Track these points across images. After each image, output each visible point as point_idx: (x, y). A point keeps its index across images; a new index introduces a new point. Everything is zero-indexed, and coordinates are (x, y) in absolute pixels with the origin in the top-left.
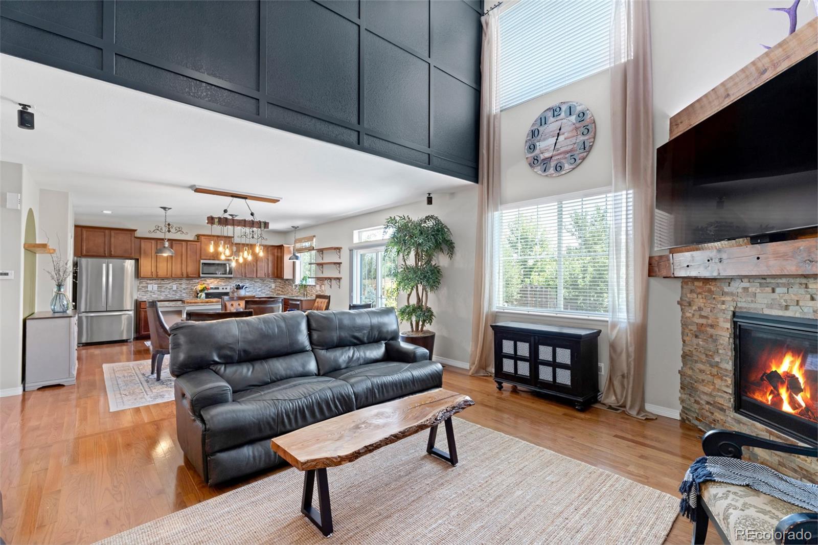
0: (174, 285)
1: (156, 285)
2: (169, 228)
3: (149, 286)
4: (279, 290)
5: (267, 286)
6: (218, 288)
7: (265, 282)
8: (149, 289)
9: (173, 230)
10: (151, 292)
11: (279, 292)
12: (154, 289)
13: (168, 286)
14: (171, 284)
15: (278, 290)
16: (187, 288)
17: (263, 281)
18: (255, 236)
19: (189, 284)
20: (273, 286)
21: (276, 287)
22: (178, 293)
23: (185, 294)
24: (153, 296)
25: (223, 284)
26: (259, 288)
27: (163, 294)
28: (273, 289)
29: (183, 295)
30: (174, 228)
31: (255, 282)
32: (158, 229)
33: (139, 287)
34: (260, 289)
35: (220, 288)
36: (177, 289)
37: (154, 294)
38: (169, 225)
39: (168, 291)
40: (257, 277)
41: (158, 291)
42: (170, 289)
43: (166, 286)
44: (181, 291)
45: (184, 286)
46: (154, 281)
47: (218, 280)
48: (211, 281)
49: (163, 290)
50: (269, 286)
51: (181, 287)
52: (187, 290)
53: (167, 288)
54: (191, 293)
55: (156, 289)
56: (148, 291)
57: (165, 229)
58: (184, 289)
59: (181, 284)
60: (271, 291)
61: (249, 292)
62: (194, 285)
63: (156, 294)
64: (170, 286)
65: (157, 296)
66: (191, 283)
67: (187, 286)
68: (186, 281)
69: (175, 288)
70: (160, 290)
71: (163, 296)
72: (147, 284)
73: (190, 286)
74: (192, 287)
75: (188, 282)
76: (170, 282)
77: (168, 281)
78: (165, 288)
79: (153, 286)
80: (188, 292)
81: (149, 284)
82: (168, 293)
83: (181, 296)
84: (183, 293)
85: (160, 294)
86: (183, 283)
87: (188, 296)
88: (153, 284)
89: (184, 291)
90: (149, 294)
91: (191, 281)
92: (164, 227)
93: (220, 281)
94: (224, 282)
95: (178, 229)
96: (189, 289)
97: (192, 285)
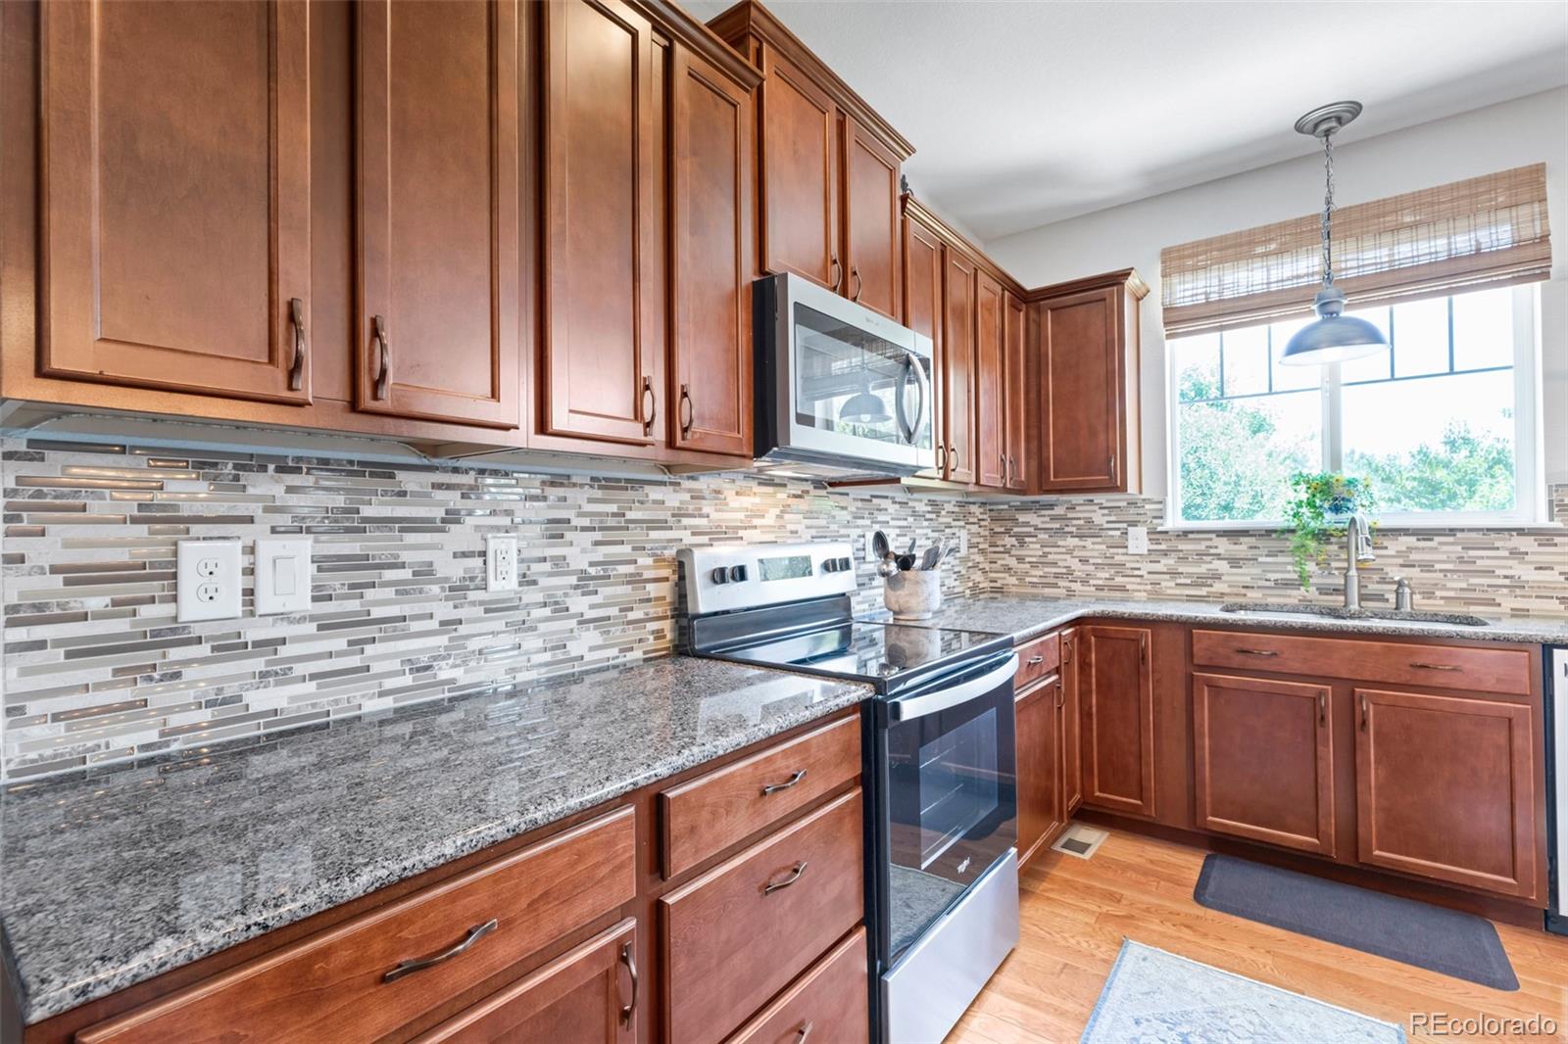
1: (301, 546)
3: (193, 554)
6: (805, 567)
8: (192, 608)
10: (229, 647)
11: (977, 576)
12: (265, 603)
13: (442, 554)
14: (461, 536)
15: (976, 566)
16: (604, 574)
23: (592, 636)
24: (260, 699)
25: (804, 530)
27: (384, 655)
28: (964, 560)
29: (575, 649)
31: (913, 513)
36: (526, 581)
39: (444, 611)
41: (327, 626)
42: (457, 591)
43: (415, 549)
44: (561, 610)
45: (580, 552)
46: (266, 486)
49: (381, 602)
52: (605, 591)
53: (425, 572)
54: (637, 614)
55: (303, 603)
56: (174, 635)
58: (585, 583)
59: (556, 529)
60: (959, 575)
62: (654, 535)
63: (300, 669)
64: (455, 555)
65: (311, 687)
66: (630, 515)
67: (603, 552)
68: (598, 494)
69: (503, 583)
70: (353, 605)
71: (389, 684)
72: (172, 521)
73: (627, 549)
74: (641, 561)
75: (613, 508)
76: (453, 499)
77: (439, 495)
78: (406, 574)
79: (251, 550)
80: (614, 611)
81: (197, 529)
82: (443, 640)
83: (560, 655)
84: (573, 623)
85: (355, 661)
86: (576, 522)
87: (614, 652)
88: (251, 520)
89: (579, 604)
90: (189, 673)
91: (630, 495)
93: (790, 501)
94: (805, 514)
96: (620, 580)
97: (638, 535)
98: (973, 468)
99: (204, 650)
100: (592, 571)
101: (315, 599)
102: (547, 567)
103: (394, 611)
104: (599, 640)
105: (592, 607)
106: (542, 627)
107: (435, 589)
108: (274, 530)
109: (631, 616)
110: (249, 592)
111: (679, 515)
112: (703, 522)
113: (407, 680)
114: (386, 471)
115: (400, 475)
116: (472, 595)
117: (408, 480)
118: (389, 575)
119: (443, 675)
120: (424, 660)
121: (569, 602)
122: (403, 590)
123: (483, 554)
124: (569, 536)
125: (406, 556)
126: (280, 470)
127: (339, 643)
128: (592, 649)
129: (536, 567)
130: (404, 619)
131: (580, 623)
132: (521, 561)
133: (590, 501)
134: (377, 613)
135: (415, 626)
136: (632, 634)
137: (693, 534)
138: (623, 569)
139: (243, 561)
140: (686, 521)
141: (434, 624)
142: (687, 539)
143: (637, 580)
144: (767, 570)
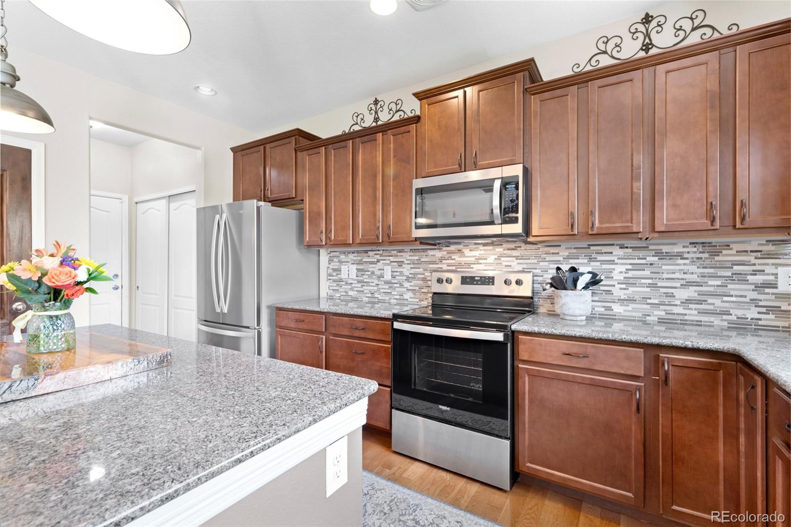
0: (385, 268)
1: (355, 267)
2: (376, 113)
3: (343, 267)
5: (741, 278)
6: (490, 281)
7: (727, 256)
8: (343, 276)
9: (384, 114)
10: (347, 283)
12: (350, 277)
13: (375, 268)
14: (380, 265)
16: (414, 277)
18: (658, 38)
19: (419, 262)
22: (394, 289)
23: (411, 294)
24: (351, 293)
25: (516, 265)
26: (688, 284)
27: (366, 289)
29: (405, 297)
30: (385, 108)
31: (659, 253)
32: (358, 121)
33: (330, 271)
34: (691, 293)
36: (393, 277)
37: (352, 289)
38: (376, 102)
39: (376, 282)
40: (653, 230)
41: (359, 282)
42: (379, 278)
43: (371, 268)
44: (401, 285)
45: (407, 270)
46: (351, 256)
47: (499, 250)
48: (476, 253)
49: (365, 278)
50: (759, 279)
51: (401, 272)
52: (414, 282)
53: (373, 273)
55: (355, 278)
56: (341, 280)
58: (408, 279)
59: (400, 264)
61: (631, 300)
62: (431, 266)
63: (355, 289)
64: (378, 270)
65: (356, 293)
66: (422, 260)
67: (413, 271)
68: (412, 254)
69: (388, 276)
70: (362, 278)
71: (367, 295)
72: (341, 262)
73: (421, 270)
74: (426, 274)
75: (417, 258)
76: (379, 257)
77: (376, 256)
78: (369, 273)
79: (348, 267)
80: (417, 288)
81: (344, 264)
82: (376, 288)
83: (401, 297)
84: (405, 289)
85: (362, 289)
86: (406, 262)
87: (418, 300)
88: (348, 262)
89: (406, 285)
90: (343, 287)
91: (423, 253)
92: (366, 113)
93: (506, 252)
94: (517, 258)
95: (393, 106)
96: (419, 279)
97: (425, 266)
98: (640, 223)
99: (344, 283)
100: (410, 276)
101: (357, 276)
102: (398, 274)
103: (368, 280)
104: (413, 296)
105: (410, 286)
106: (397, 289)
107: (374, 277)
108: (352, 264)
109: (423, 290)
110: (348, 274)
111: (441, 259)
112: (453, 261)
113: (370, 295)
114: (366, 252)
115: (369, 252)
116: (382, 279)
117: (370, 253)
118: (367, 273)
119: (376, 296)
120: (373, 292)
121: (404, 283)
122: (370, 276)
123: (383, 270)
124: (404, 266)
125: (370, 269)
126: (353, 253)
127: (360, 286)
128: (410, 298)
129: (395, 274)
130: (369, 282)
131: (407, 290)
132: (392, 272)
133: (410, 256)
134: (365, 280)
135: (371, 284)
136: (423, 296)
137: (448, 266)
138: (419, 276)
139: (348, 269)
140: (444, 261)
141: (374, 285)
142: (445, 267)
143: (425, 280)
144: (465, 280)
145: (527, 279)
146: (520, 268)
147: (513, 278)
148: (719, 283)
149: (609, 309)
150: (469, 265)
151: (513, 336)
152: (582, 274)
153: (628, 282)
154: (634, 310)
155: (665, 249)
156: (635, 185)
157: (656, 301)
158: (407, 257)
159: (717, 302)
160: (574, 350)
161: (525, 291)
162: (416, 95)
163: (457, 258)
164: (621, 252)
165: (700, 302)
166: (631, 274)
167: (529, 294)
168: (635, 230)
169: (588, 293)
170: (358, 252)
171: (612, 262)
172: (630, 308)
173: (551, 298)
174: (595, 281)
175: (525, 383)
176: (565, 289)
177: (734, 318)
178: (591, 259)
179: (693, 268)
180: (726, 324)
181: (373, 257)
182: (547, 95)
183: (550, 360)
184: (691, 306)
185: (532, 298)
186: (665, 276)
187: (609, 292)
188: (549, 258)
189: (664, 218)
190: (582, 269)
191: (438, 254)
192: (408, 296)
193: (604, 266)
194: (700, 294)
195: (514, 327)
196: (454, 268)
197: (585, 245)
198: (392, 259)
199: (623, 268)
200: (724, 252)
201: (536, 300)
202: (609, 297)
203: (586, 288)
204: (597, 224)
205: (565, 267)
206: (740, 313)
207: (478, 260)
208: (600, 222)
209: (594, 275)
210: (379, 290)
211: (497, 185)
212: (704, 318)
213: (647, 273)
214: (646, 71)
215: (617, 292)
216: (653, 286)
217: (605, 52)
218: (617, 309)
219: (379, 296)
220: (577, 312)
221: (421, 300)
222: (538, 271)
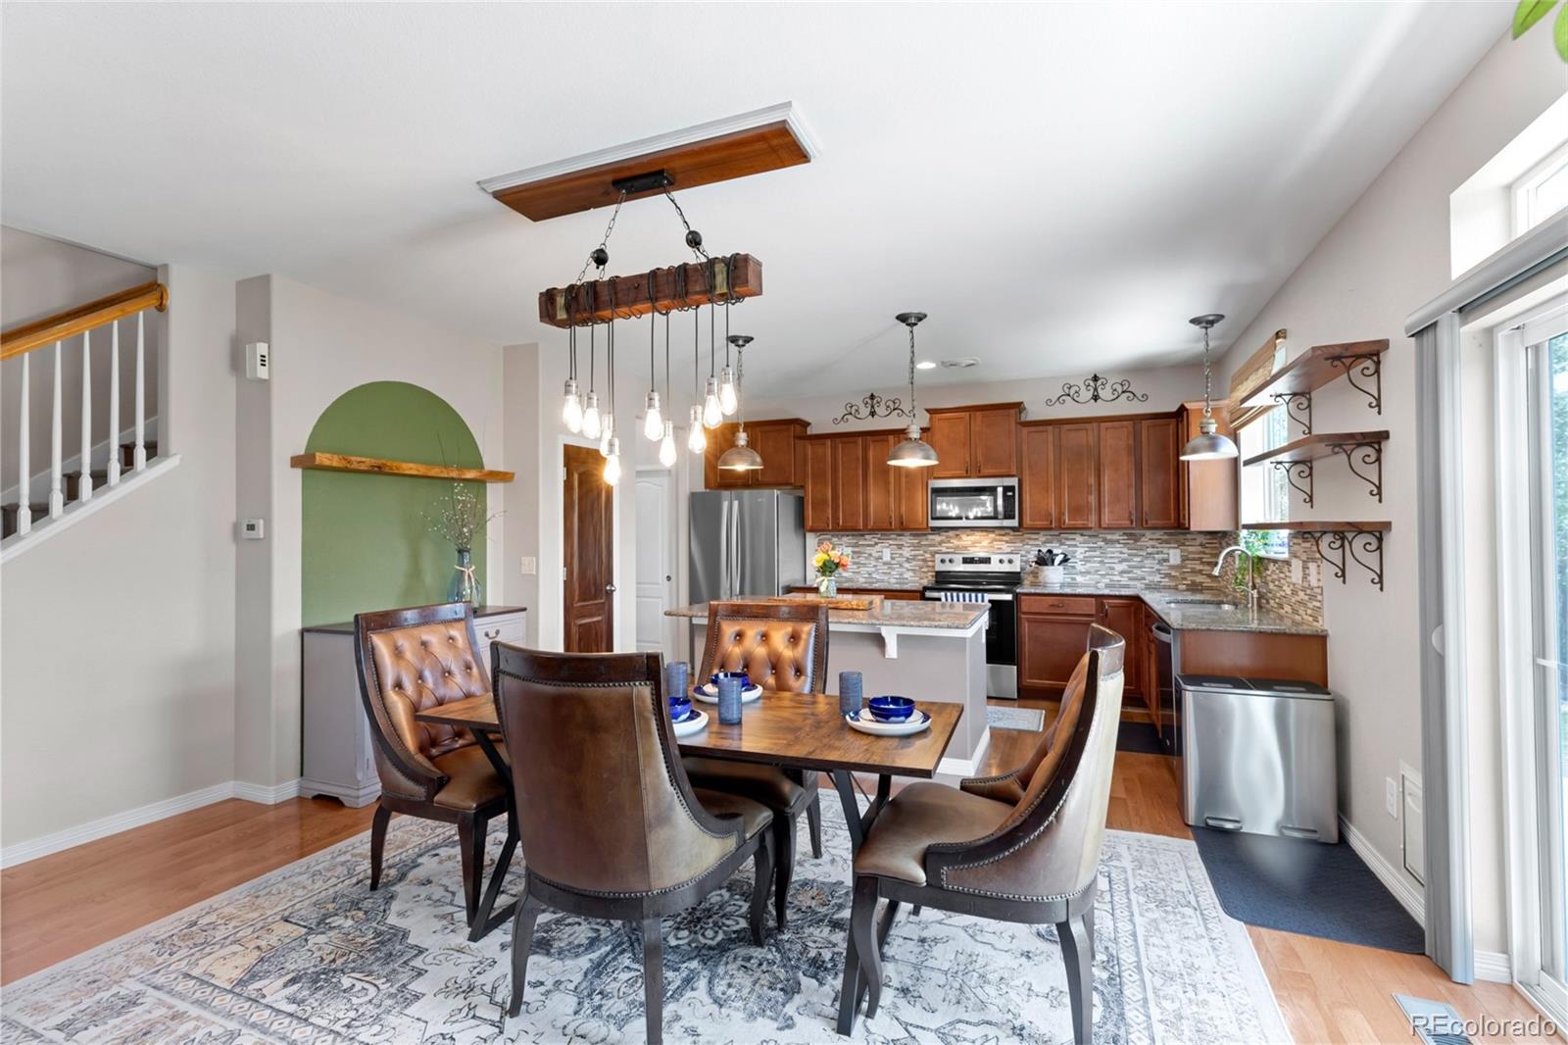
0: (884, 550)
1: (850, 549)
2: (873, 407)
4: (1200, 572)
5: (1151, 556)
6: (987, 561)
7: (1143, 542)
9: (881, 410)
11: (1199, 579)
13: (874, 551)
14: (878, 547)
15: (1194, 572)
16: (914, 558)
17: (1136, 541)
18: (1103, 394)
19: (919, 545)
20: (1175, 556)
21: (1184, 559)
22: (894, 569)
23: (911, 574)
25: (1006, 548)
26: (1122, 561)
27: (863, 569)
29: (905, 576)
30: (882, 403)
31: (1105, 540)
32: (851, 412)
34: (1124, 566)
35: (995, 559)
36: (893, 558)
38: (872, 397)
39: (874, 563)
40: (1100, 526)
41: (854, 563)
42: (877, 559)
43: (868, 550)
44: (901, 566)
45: (907, 552)
46: (843, 537)
47: (992, 536)
48: (973, 538)
49: (862, 560)
50: (1160, 556)
51: (901, 554)
52: (914, 563)
53: (870, 555)
54: (924, 570)
57: (865, 411)
58: (908, 560)
59: (900, 547)
60: (1168, 575)
61: (1088, 573)
62: (933, 548)
64: (876, 552)
66: (923, 543)
67: (913, 553)
68: (912, 538)
69: (887, 557)
71: (864, 576)
72: (832, 545)
73: (921, 552)
74: (928, 555)
75: (917, 542)
76: (877, 540)
77: (873, 539)
78: (866, 555)
80: (918, 568)
81: (836, 546)
82: (874, 569)
83: (902, 577)
84: (905, 569)
85: (857, 570)
86: (905, 545)
87: (918, 579)
88: (842, 544)
89: (907, 565)
91: (922, 539)
92: (862, 406)
93: (998, 537)
94: (1007, 542)
95: (891, 404)
96: (919, 560)
97: (925, 549)
98: (1092, 521)
100: (910, 557)
102: (898, 555)
103: (865, 562)
104: (913, 575)
105: (910, 566)
106: (896, 569)
107: (872, 558)
108: (846, 546)
111: (940, 543)
112: (955, 545)
113: (867, 576)
114: (862, 535)
115: (865, 536)
116: (880, 560)
117: (867, 537)
118: (864, 555)
119: (874, 576)
120: (870, 572)
121: (903, 564)
122: (867, 558)
123: (882, 552)
124: (903, 548)
125: (867, 552)
126: (846, 536)
127: (855, 567)
128: (911, 577)
129: (894, 555)
130: (866, 564)
131: (907, 570)
132: (891, 554)
133: (909, 540)
134: (862, 562)
135: (869, 566)
136: (923, 574)
137: (948, 548)
138: (920, 557)
140: (945, 545)
141: (872, 566)
142: (944, 550)
143: (924, 560)
144: (967, 561)
145: (1017, 559)
146: (1009, 550)
147: (1005, 558)
148: (1139, 559)
149: (1074, 579)
150: (966, 548)
151: (1017, 596)
152: (1057, 555)
153: (1086, 560)
154: (1091, 579)
155: (1109, 537)
156: (1089, 497)
157: (1103, 573)
158: (907, 540)
159: (1138, 572)
160: (1056, 603)
161: (1016, 568)
162: (927, 410)
163: (955, 542)
164: (1080, 539)
165: (1129, 572)
166: (1087, 554)
167: (1019, 570)
168: (1090, 526)
169: (1061, 567)
170: (853, 535)
171: (1075, 546)
172: (1087, 578)
173: (1035, 574)
174: (1065, 560)
175: (1026, 627)
176: (1047, 565)
177: (1147, 582)
178: (1062, 544)
179: (1125, 550)
180: (1143, 586)
181: (870, 539)
182: (1033, 429)
183: (1041, 611)
184: (1125, 575)
185: (1019, 573)
186: (1109, 555)
187: (1073, 567)
188: (1031, 542)
189: (1106, 520)
190: (1055, 551)
191: (938, 538)
192: (908, 575)
193: (1071, 549)
194: (1129, 567)
195: (1018, 591)
196: (952, 550)
197: (1057, 533)
198: (891, 542)
199: (1083, 550)
200: (1143, 539)
201: (1022, 575)
202: (1074, 571)
203: (1059, 564)
204: (1067, 521)
205: (1044, 550)
206: (1151, 578)
207: (974, 544)
208: (1069, 520)
209: (1066, 555)
210: (877, 570)
211: (1000, 490)
212: (1131, 583)
213: (1098, 553)
214: (1095, 424)
215: (1080, 567)
216: (1102, 562)
217: (1069, 395)
218: (1079, 579)
219: (878, 577)
220: (1055, 581)
221: (921, 579)
222: (1023, 553)
